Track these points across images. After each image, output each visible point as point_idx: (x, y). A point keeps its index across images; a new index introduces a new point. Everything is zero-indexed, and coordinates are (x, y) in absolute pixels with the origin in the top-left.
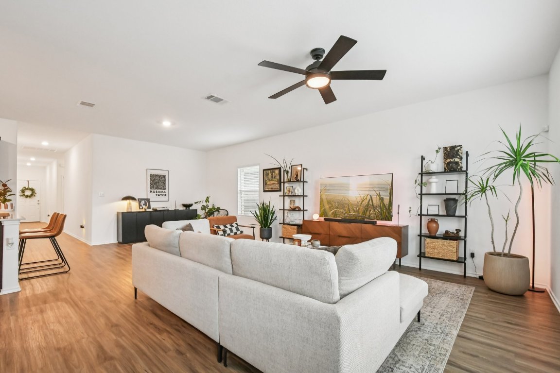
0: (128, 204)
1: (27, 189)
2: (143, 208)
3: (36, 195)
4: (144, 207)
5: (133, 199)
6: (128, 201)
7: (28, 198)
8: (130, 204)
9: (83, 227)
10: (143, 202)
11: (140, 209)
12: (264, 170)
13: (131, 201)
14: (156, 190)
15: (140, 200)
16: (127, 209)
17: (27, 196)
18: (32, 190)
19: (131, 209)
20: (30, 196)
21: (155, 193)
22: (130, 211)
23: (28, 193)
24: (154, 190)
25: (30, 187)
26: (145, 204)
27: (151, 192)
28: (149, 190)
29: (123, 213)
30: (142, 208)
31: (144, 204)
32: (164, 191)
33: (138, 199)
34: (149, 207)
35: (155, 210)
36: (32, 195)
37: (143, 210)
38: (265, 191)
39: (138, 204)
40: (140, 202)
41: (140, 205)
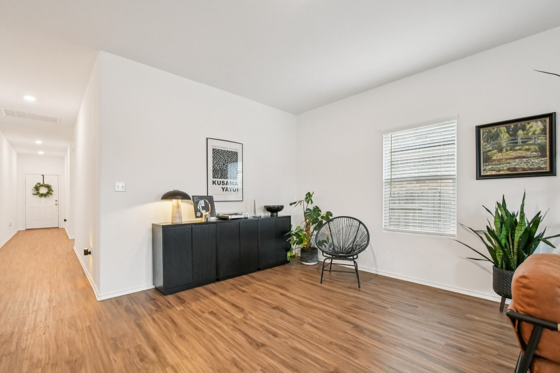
0: (173, 207)
1: (42, 186)
2: (202, 214)
3: (53, 193)
4: (204, 212)
5: (184, 196)
6: (174, 202)
7: (43, 197)
8: (178, 207)
9: (90, 253)
10: (202, 203)
11: (197, 217)
12: (479, 128)
13: (180, 200)
14: (222, 180)
15: (196, 200)
16: (173, 217)
17: (42, 195)
18: (48, 187)
19: (180, 217)
20: (45, 195)
21: (221, 186)
22: (177, 222)
23: (43, 190)
24: (219, 180)
25: (46, 183)
26: (206, 208)
27: (214, 182)
28: (211, 179)
29: (165, 228)
30: (201, 216)
31: (203, 208)
32: (235, 181)
33: (193, 197)
34: (212, 214)
35: (223, 219)
36: (48, 193)
37: (203, 220)
38: (480, 176)
39: (192, 207)
40: (196, 204)
41: (196, 210)
